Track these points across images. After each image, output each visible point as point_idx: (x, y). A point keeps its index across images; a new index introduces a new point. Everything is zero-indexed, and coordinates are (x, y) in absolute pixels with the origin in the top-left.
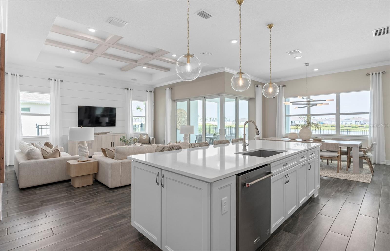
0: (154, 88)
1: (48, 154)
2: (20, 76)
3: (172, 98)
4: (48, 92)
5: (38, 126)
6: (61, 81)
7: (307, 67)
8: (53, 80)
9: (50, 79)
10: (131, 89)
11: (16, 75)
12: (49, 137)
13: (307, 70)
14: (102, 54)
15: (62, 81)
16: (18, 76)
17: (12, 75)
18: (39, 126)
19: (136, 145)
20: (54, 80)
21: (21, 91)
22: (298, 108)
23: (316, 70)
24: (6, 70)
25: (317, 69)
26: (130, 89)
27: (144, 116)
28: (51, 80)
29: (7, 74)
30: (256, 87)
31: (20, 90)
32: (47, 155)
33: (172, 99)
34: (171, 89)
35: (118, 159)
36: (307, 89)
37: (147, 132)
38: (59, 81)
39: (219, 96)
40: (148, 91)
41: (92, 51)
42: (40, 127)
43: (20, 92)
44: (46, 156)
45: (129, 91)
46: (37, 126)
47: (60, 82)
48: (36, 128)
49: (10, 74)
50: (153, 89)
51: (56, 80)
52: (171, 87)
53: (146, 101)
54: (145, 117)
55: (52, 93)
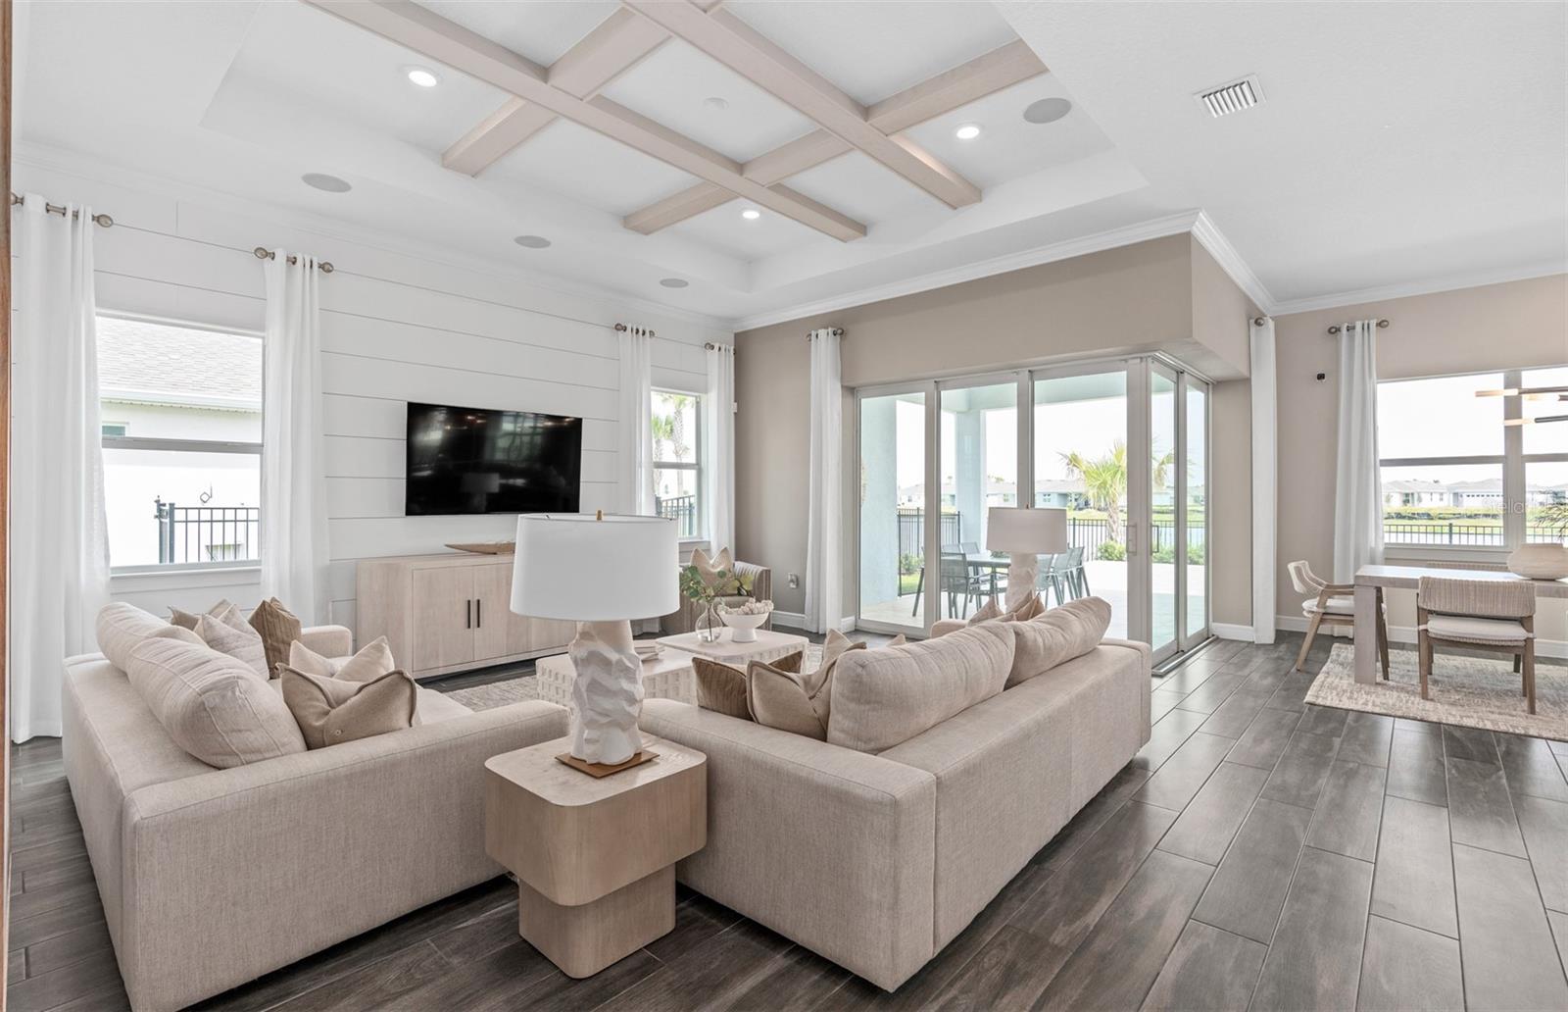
0: (737, 335)
1: (333, 707)
2: (97, 219)
3: (842, 379)
4: (254, 325)
5: (165, 513)
6: (321, 266)
8: (281, 257)
9: (265, 254)
10: (644, 333)
11: (76, 215)
12: (259, 571)
14: (589, 102)
15: (325, 268)
16: (87, 224)
17: (48, 211)
18: (176, 511)
19: (756, 611)
20: (288, 260)
21: (103, 311)
24: (19, 181)
26: (641, 332)
27: (693, 465)
28: (268, 259)
29: (21, 201)
30: (1253, 328)
31: (99, 303)
32: (327, 713)
33: (846, 384)
34: (839, 331)
35: (872, 745)
37: (706, 539)
38: (311, 266)
39: (1126, 360)
40: (713, 347)
41: (544, 72)
42: (179, 515)
43: (98, 319)
44: (322, 730)
45: (637, 339)
46: (160, 511)
47: (319, 275)
48: (157, 520)
49: (35, 205)
50: (733, 336)
51: (294, 263)
52: (841, 326)
53: (706, 391)
54: (698, 466)
55: (274, 332)
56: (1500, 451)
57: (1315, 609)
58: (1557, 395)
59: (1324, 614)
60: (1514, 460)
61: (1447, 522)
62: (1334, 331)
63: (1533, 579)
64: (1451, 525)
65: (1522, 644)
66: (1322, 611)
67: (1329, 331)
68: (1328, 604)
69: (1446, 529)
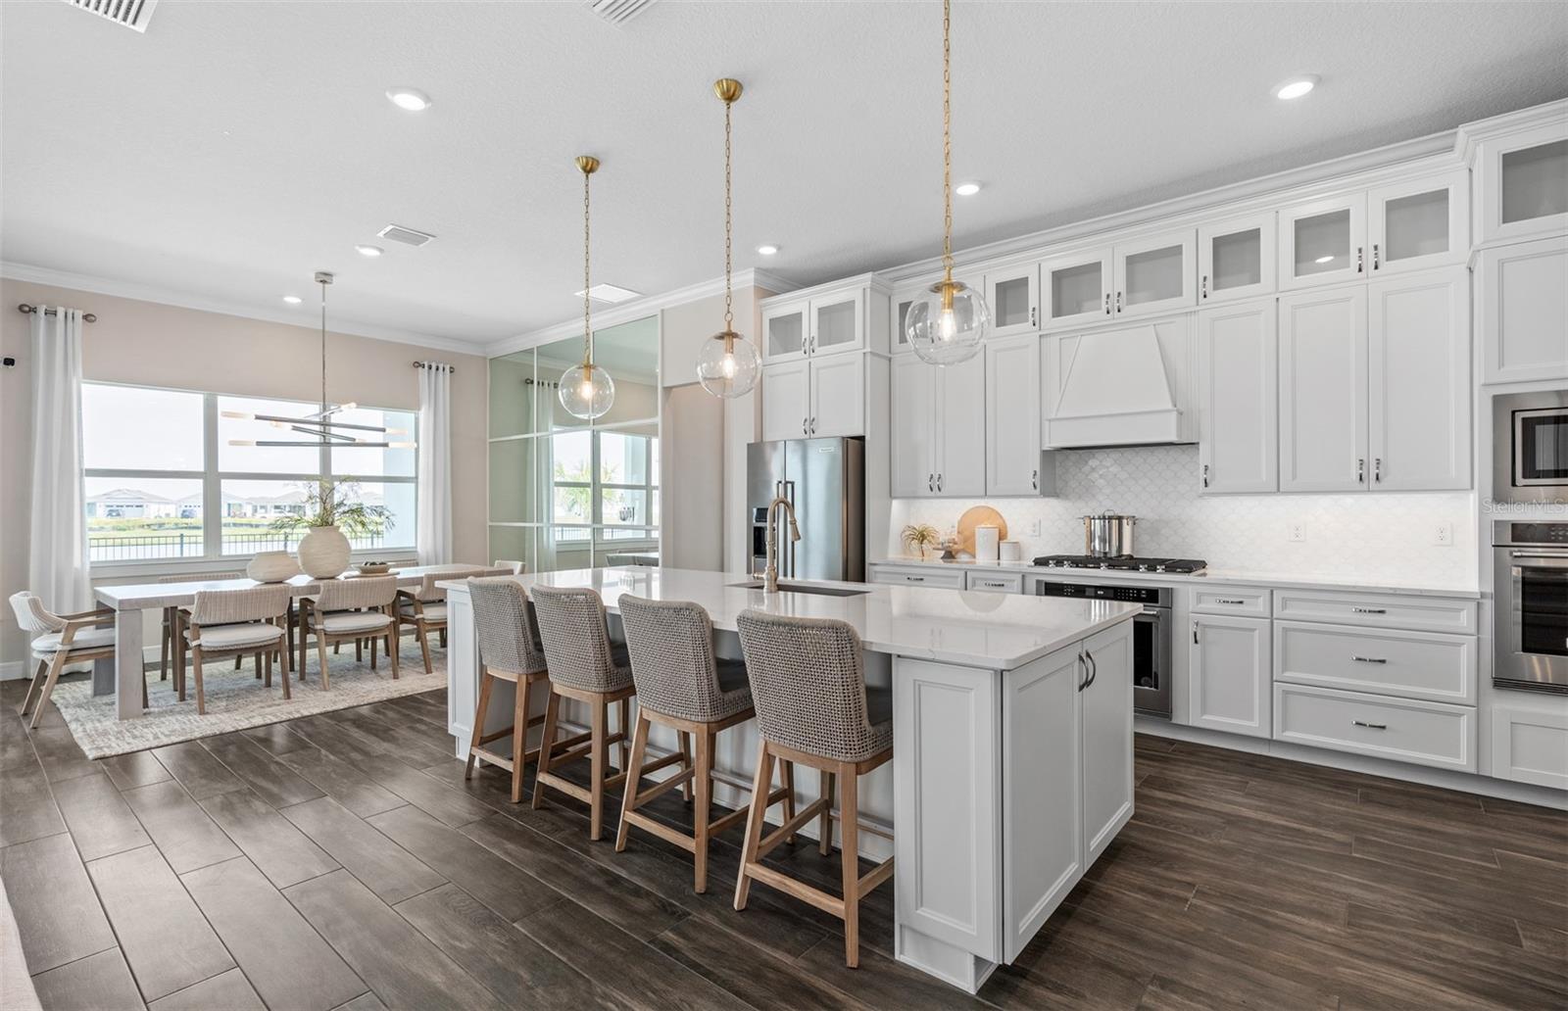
7: (324, 287)
13: (324, 300)
22: (259, 444)
23: (292, 300)
25: (296, 296)
36: (324, 378)
56: (201, 469)
57: (59, 647)
58: (289, 425)
59: (70, 651)
60: (212, 477)
61: (178, 532)
62: (27, 310)
63: (267, 583)
64: (182, 536)
65: (277, 640)
66: (68, 648)
67: (21, 308)
68: (75, 638)
69: (178, 540)
